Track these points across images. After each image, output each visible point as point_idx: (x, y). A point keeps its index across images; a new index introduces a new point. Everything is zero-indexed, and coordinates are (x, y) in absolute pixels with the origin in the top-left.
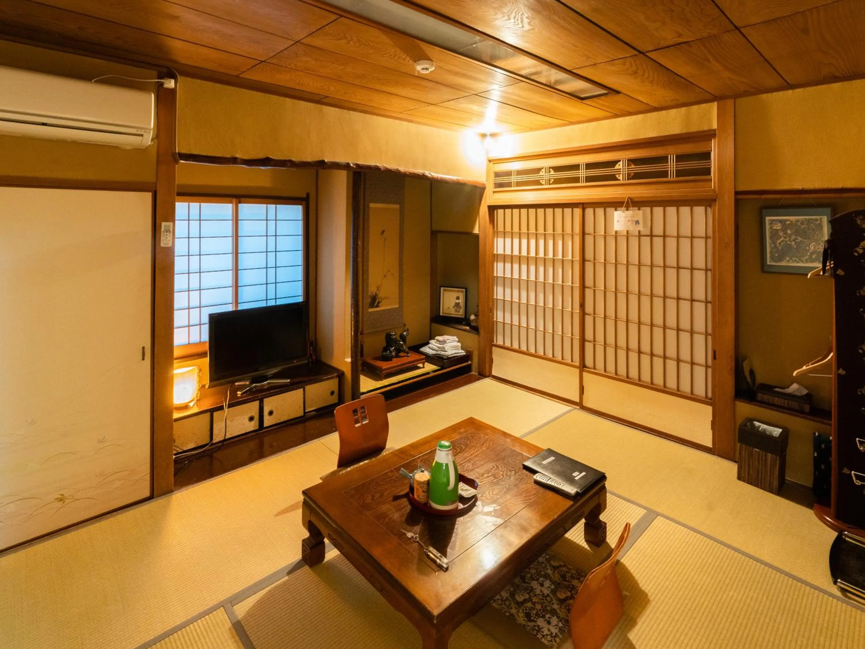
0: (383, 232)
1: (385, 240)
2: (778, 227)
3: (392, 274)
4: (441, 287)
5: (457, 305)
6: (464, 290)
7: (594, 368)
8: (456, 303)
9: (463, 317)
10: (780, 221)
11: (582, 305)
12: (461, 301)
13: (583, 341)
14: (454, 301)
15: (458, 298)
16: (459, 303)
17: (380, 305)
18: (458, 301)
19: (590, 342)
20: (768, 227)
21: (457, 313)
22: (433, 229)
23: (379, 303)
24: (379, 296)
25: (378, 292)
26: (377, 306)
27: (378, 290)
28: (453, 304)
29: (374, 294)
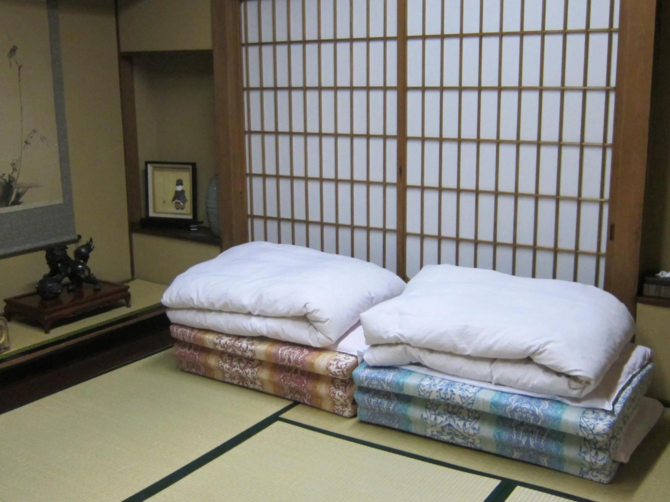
0: (13, 50)
1: (20, 67)
3: (43, 139)
4: (147, 163)
5: (179, 196)
6: (190, 167)
8: (177, 192)
9: (190, 217)
12: (187, 187)
14: (173, 188)
15: (179, 182)
16: (183, 192)
17: (21, 200)
18: (179, 188)
21: (180, 211)
22: (124, 49)
23: (19, 196)
24: (19, 181)
25: (15, 175)
26: (16, 202)
27: (14, 170)
28: (172, 195)
29: (6, 177)
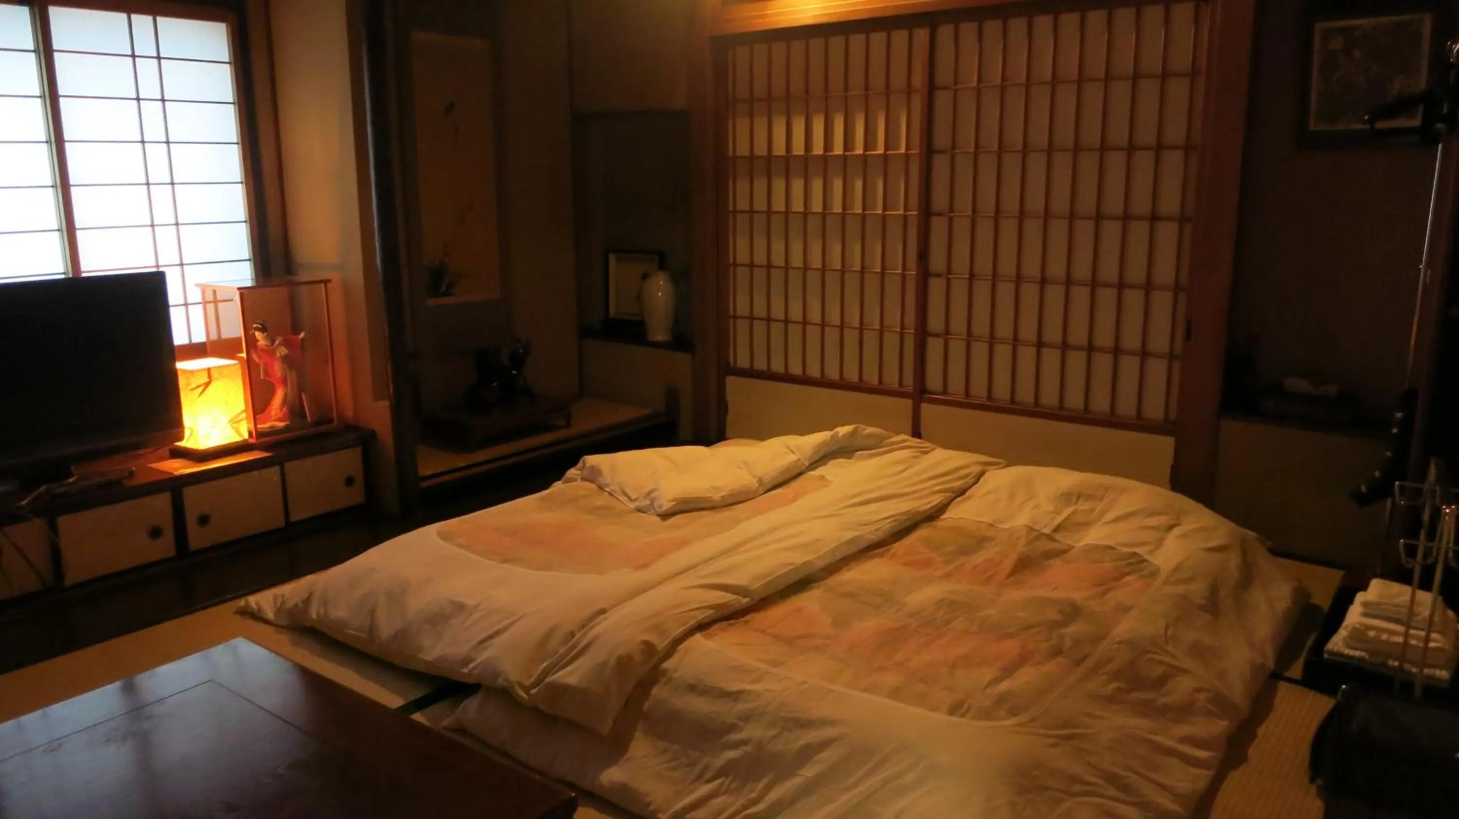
0: (450, 108)
1: (457, 130)
2: (1336, 44)
3: (481, 216)
4: (608, 253)
7: (945, 392)
10: (1342, 31)
11: (923, 255)
13: (923, 334)
17: (453, 289)
19: (937, 335)
20: (1317, 42)
22: (577, 110)
23: (450, 286)
24: (451, 267)
25: (446, 260)
26: (446, 294)
27: (446, 253)
29: (436, 262)
